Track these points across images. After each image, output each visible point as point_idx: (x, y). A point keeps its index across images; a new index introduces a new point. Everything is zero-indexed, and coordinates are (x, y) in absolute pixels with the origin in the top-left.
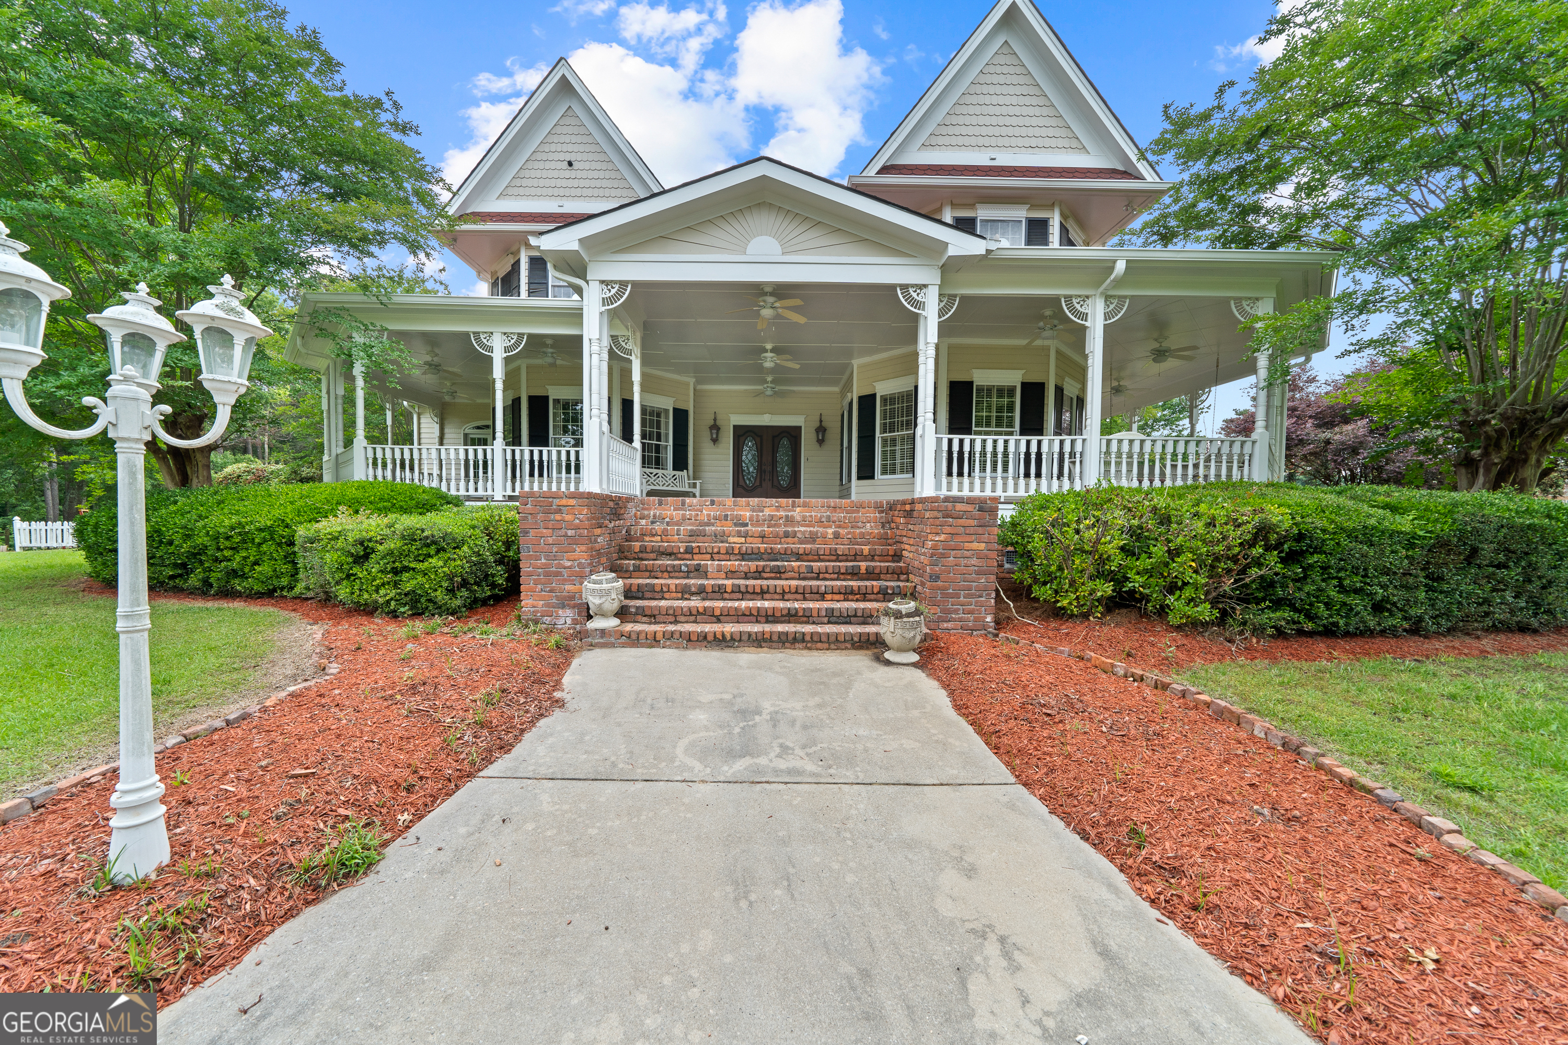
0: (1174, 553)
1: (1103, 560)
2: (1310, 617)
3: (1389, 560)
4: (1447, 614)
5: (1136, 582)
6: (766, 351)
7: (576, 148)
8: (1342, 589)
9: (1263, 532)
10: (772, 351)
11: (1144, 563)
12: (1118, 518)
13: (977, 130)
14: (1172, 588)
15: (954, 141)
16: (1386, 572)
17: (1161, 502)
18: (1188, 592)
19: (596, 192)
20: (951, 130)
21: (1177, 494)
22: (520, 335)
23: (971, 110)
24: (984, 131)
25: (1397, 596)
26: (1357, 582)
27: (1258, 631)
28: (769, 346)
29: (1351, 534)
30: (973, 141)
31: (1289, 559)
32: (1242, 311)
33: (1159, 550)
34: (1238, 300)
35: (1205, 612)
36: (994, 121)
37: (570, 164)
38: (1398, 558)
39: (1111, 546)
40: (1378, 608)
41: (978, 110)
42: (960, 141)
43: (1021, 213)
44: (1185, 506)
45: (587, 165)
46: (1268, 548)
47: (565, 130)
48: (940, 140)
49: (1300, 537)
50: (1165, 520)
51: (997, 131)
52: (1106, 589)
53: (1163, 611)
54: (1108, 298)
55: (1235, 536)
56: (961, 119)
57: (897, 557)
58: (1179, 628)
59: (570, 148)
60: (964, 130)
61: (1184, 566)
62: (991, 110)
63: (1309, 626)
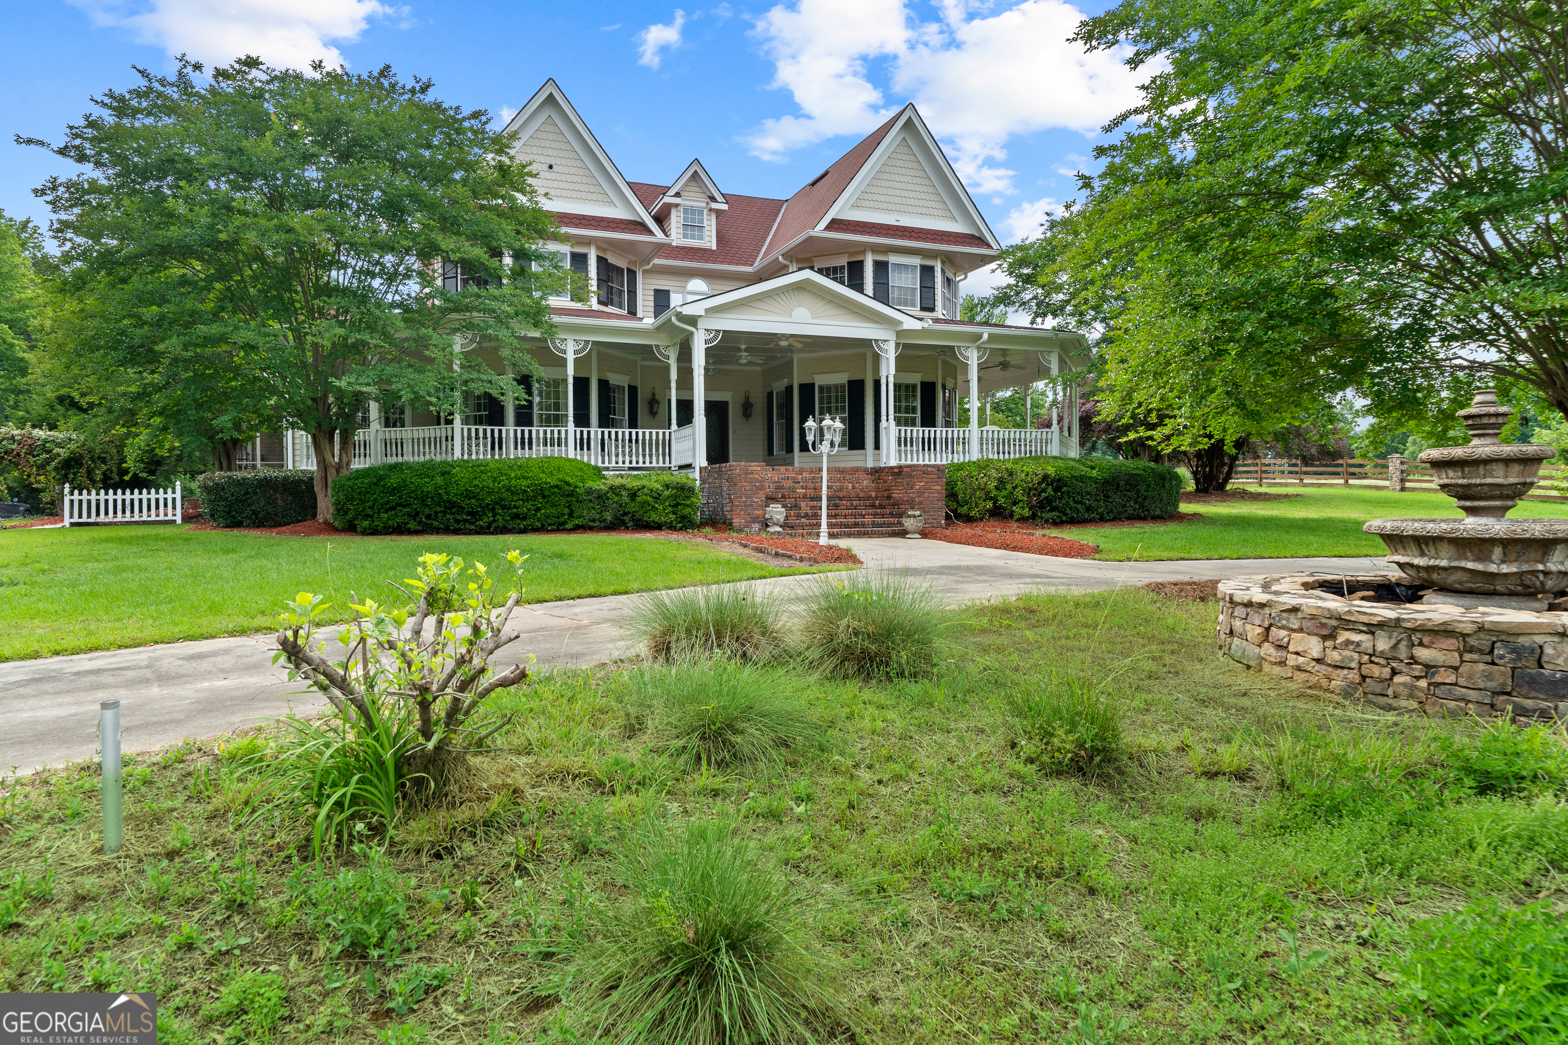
0: (1014, 488)
1: (988, 493)
2: (1065, 514)
3: (1089, 489)
4: (1111, 511)
5: (1001, 501)
6: (740, 350)
7: (555, 153)
8: (1075, 502)
9: (1045, 477)
10: (746, 350)
11: (1004, 493)
12: (994, 473)
13: (887, 199)
14: (1015, 503)
15: (872, 204)
16: (1089, 494)
17: (1009, 466)
18: (1021, 504)
19: (574, 194)
20: (870, 197)
21: (1016, 462)
22: (587, 342)
23: (883, 183)
24: (891, 199)
25: (1094, 504)
26: (1079, 498)
27: (1047, 521)
28: (743, 347)
29: (1076, 478)
30: (884, 206)
31: (1056, 490)
32: (1044, 358)
33: (1009, 487)
34: (1042, 352)
35: (1026, 512)
36: (898, 193)
37: (551, 167)
38: (1092, 488)
39: (992, 485)
40: (1088, 509)
41: (887, 184)
42: (877, 205)
43: (917, 261)
44: (1018, 467)
45: (566, 170)
46: (1048, 485)
47: (545, 135)
48: (864, 203)
49: (1059, 480)
50: (1011, 474)
51: (899, 200)
52: (990, 505)
53: (1011, 515)
54: (979, 348)
55: (1036, 480)
56: (876, 190)
57: (889, 497)
58: (1017, 520)
59: (550, 152)
60: (879, 198)
61: (1019, 493)
62: (896, 185)
63: (1064, 518)
